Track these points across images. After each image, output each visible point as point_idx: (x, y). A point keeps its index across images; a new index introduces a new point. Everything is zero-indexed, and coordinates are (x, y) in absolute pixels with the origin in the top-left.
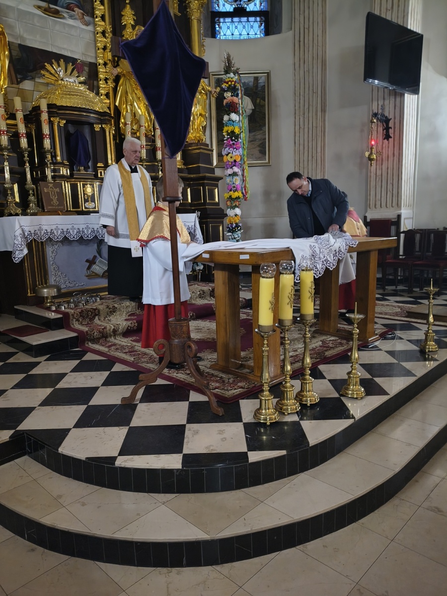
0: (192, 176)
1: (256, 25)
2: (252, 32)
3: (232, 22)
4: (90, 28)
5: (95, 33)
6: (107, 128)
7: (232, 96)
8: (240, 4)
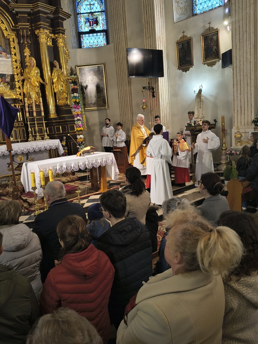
1: (101, 37)
2: (99, 41)
3: (89, 36)
4: (10, 59)
5: (12, 61)
6: (17, 105)
7: (74, 85)
8: (92, 28)
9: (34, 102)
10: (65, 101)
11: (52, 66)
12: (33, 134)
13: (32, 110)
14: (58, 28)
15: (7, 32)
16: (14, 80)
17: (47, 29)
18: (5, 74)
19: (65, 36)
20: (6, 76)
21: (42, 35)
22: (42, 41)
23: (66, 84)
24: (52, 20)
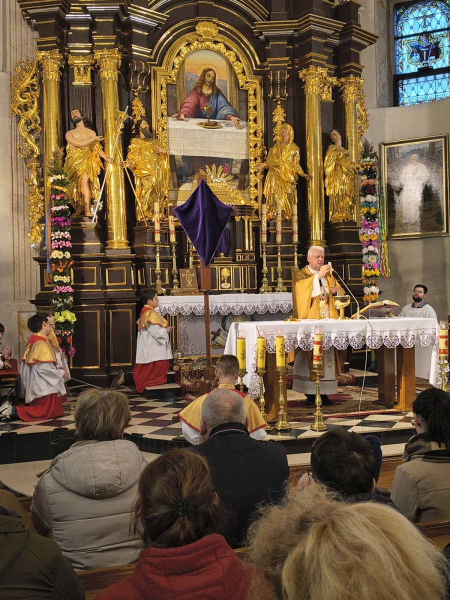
0: (334, 254)
1: (445, 82)
2: (440, 90)
3: (417, 82)
4: (244, 130)
5: (248, 134)
6: (246, 218)
7: (368, 179)
8: (426, 64)
9: (280, 212)
10: (346, 214)
11: (327, 141)
12: (272, 281)
13: (275, 230)
14: (347, 65)
15: (244, 78)
16: (249, 170)
17: (323, 66)
18: (232, 159)
19: (362, 81)
20: (234, 162)
21: (313, 78)
22: (311, 90)
23: (353, 177)
24: (337, 49)
